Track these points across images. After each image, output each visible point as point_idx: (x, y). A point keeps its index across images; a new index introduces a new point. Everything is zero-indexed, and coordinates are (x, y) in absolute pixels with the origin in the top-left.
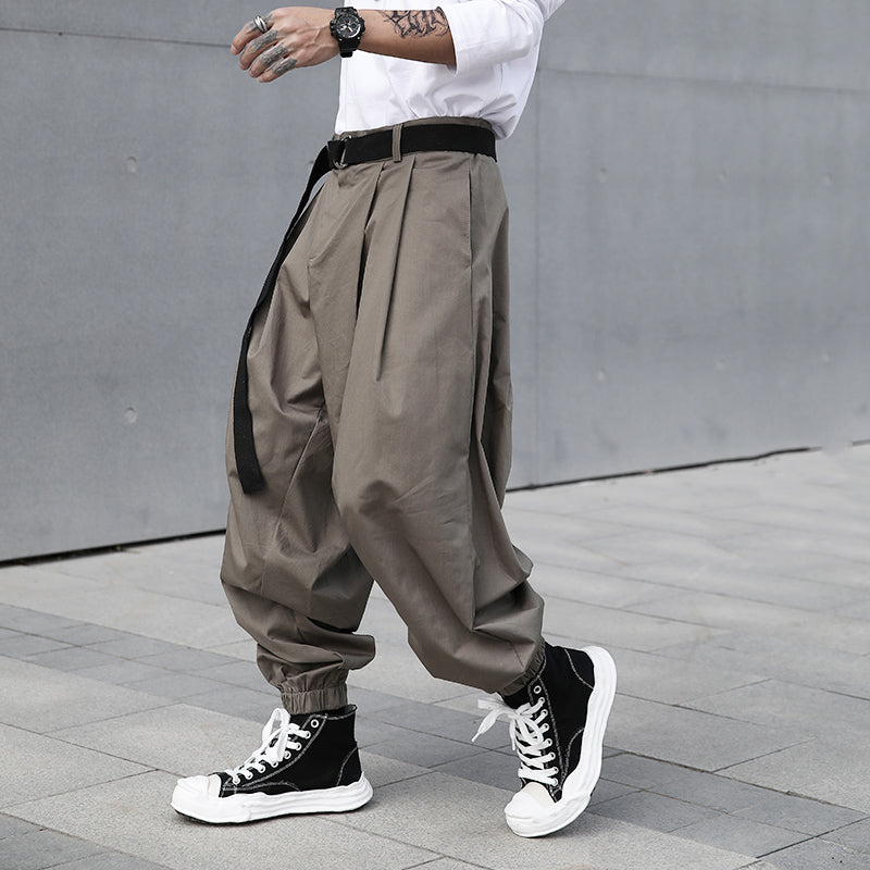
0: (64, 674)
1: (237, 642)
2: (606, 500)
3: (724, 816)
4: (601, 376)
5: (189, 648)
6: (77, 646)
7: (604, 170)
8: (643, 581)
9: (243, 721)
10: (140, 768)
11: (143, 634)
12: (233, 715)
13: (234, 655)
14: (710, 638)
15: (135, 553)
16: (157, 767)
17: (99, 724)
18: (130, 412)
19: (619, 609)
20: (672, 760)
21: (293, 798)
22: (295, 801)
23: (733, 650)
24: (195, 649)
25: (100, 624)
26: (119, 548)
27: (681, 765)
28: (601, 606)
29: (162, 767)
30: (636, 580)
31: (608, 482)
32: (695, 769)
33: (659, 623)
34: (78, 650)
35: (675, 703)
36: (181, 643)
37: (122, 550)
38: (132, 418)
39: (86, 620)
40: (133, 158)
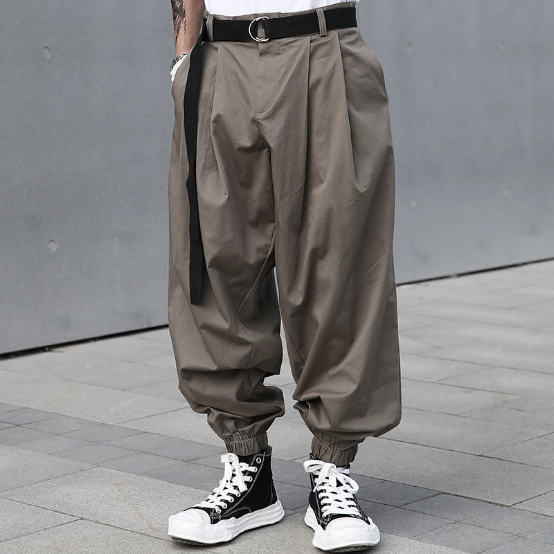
0: (8, 447)
1: (141, 418)
2: (421, 298)
3: (521, 539)
4: (414, 203)
5: (103, 424)
6: (17, 426)
7: (410, 44)
8: (452, 360)
9: (147, 479)
10: (69, 518)
11: (67, 414)
12: (139, 475)
13: (138, 428)
14: (505, 402)
15: (60, 352)
16: (82, 517)
17: (36, 485)
18: (52, 243)
19: (434, 382)
20: (479, 498)
21: (247, 519)
22: (249, 520)
23: (524, 411)
24: (108, 425)
25: (35, 408)
26: (47, 349)
27: (485, 502)
28: (420, 381)
29: (86, 517)
30: (446, 360)
31: (423, 284)
32: (496, 504)
33: (465, 392)
34: (18, 428)
35: (480, 454)
36: (97, 421)
37: (49, 351)
38: (54, 248)
39: (24, 405)
40: (48, 48)
